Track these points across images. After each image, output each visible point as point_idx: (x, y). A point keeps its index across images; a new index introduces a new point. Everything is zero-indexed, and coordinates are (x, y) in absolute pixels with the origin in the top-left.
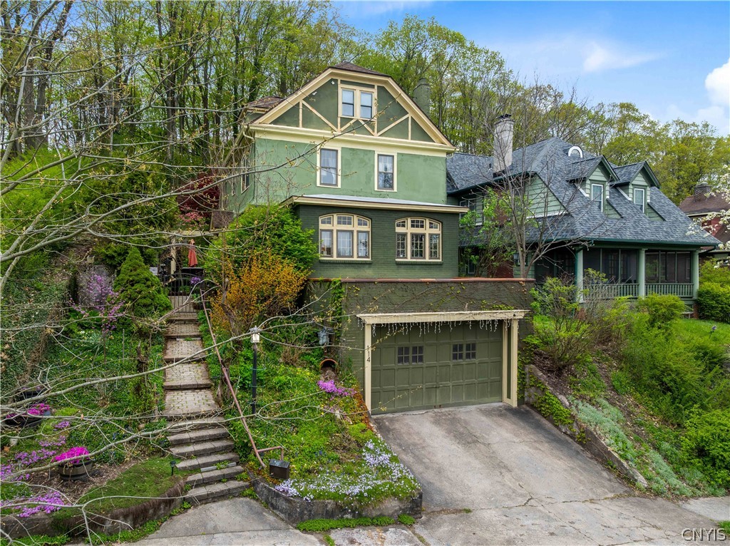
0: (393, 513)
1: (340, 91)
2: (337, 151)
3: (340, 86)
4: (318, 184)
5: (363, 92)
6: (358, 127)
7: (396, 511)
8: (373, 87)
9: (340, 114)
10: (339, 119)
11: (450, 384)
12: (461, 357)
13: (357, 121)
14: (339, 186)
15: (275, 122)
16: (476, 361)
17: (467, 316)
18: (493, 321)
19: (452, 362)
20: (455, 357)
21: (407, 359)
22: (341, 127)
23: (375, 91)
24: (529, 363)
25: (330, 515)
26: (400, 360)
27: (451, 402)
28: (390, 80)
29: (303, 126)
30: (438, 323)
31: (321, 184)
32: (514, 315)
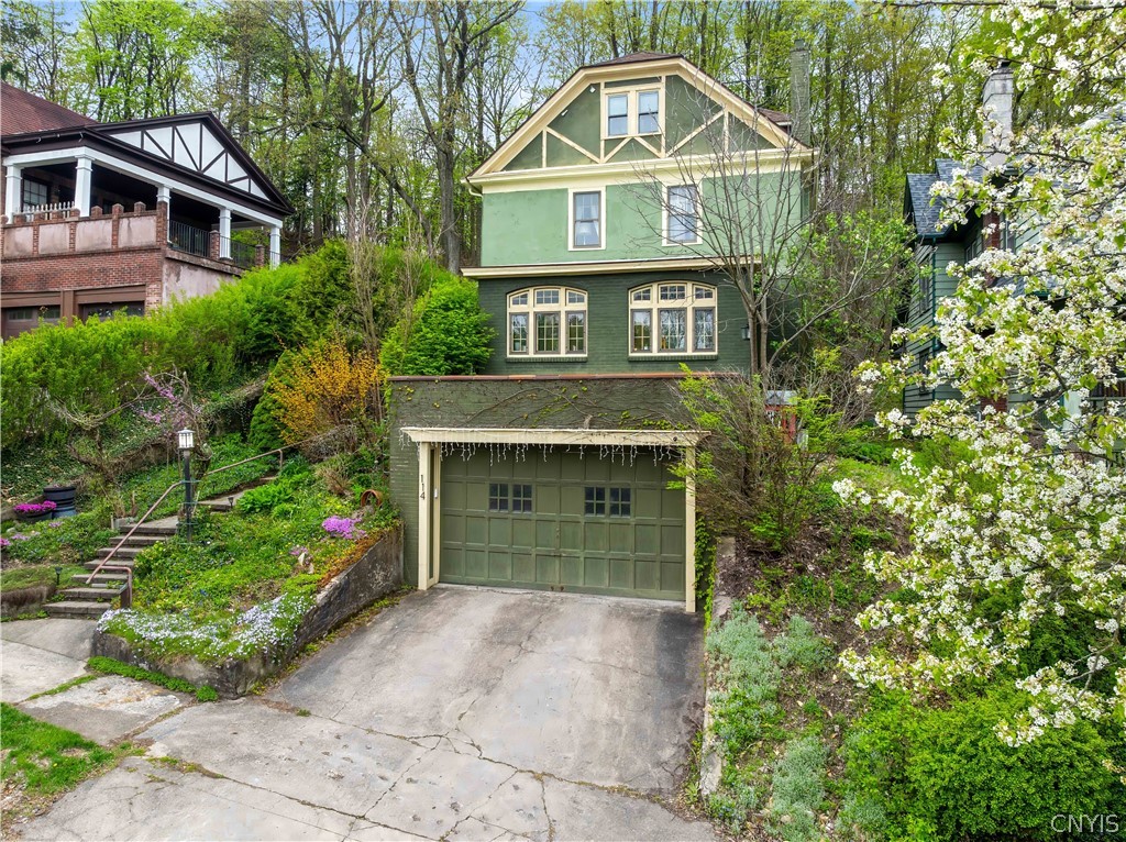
0: (198, 680)
1: (604, 100)
2: (599, 193)
3: (604, 91)
4: (571, 248)
5: (642, 94)
6: (633, 148)
7: (201, 679)
8: (657, 80)
9: (604, 135)
10: (602, 143)
11: (580, 553)
12: (600, 509)
13: (633, 140)
14: (603, 247)
15: (509, 167)
16: (630, 519)
17: (578, 437)
18: (627, 448)
19: (582, 517)
20: (589, 509)
21: (504, 505)
22: (606, 155)
23: (661, 87)
24: (724, 534)
25: (125, 657)
26: (493, 505)
27: (580, 584)
28: (682, 62)
29: (548, 165)
30: (520, 445)
31: (575, 246)
32: (675, 439)
